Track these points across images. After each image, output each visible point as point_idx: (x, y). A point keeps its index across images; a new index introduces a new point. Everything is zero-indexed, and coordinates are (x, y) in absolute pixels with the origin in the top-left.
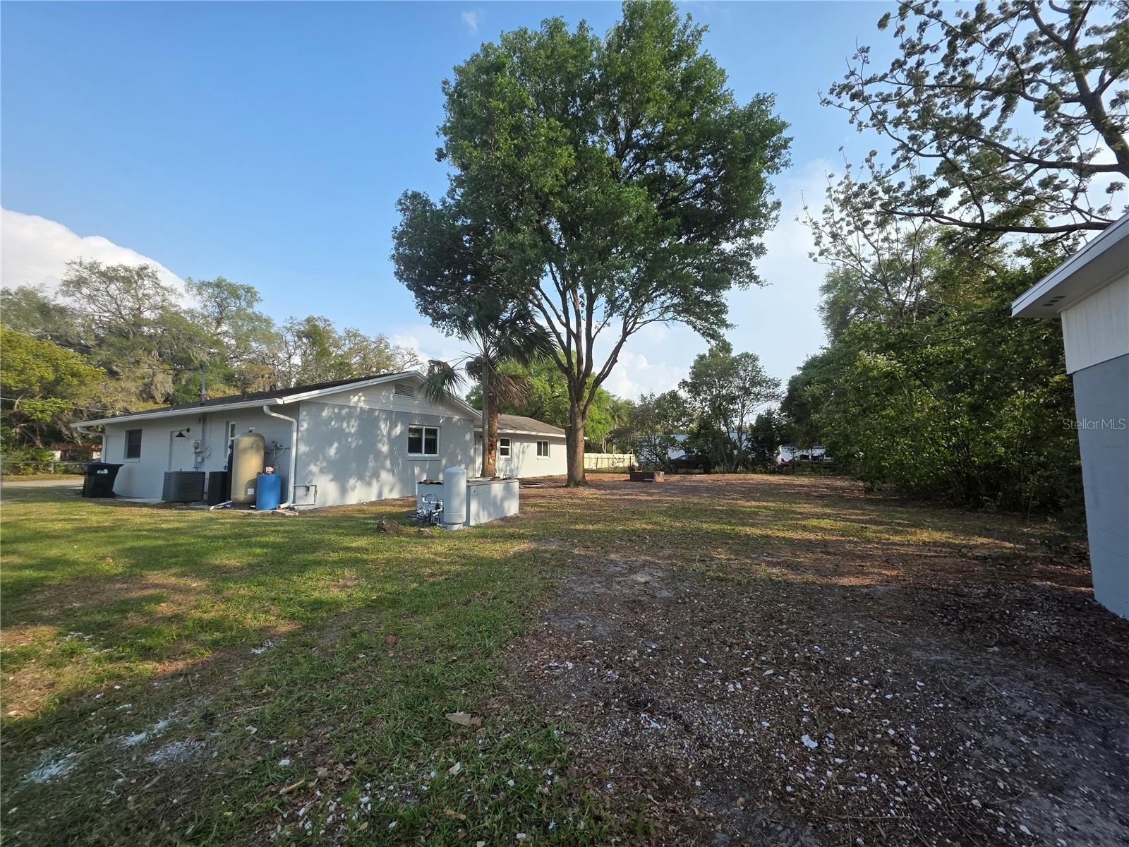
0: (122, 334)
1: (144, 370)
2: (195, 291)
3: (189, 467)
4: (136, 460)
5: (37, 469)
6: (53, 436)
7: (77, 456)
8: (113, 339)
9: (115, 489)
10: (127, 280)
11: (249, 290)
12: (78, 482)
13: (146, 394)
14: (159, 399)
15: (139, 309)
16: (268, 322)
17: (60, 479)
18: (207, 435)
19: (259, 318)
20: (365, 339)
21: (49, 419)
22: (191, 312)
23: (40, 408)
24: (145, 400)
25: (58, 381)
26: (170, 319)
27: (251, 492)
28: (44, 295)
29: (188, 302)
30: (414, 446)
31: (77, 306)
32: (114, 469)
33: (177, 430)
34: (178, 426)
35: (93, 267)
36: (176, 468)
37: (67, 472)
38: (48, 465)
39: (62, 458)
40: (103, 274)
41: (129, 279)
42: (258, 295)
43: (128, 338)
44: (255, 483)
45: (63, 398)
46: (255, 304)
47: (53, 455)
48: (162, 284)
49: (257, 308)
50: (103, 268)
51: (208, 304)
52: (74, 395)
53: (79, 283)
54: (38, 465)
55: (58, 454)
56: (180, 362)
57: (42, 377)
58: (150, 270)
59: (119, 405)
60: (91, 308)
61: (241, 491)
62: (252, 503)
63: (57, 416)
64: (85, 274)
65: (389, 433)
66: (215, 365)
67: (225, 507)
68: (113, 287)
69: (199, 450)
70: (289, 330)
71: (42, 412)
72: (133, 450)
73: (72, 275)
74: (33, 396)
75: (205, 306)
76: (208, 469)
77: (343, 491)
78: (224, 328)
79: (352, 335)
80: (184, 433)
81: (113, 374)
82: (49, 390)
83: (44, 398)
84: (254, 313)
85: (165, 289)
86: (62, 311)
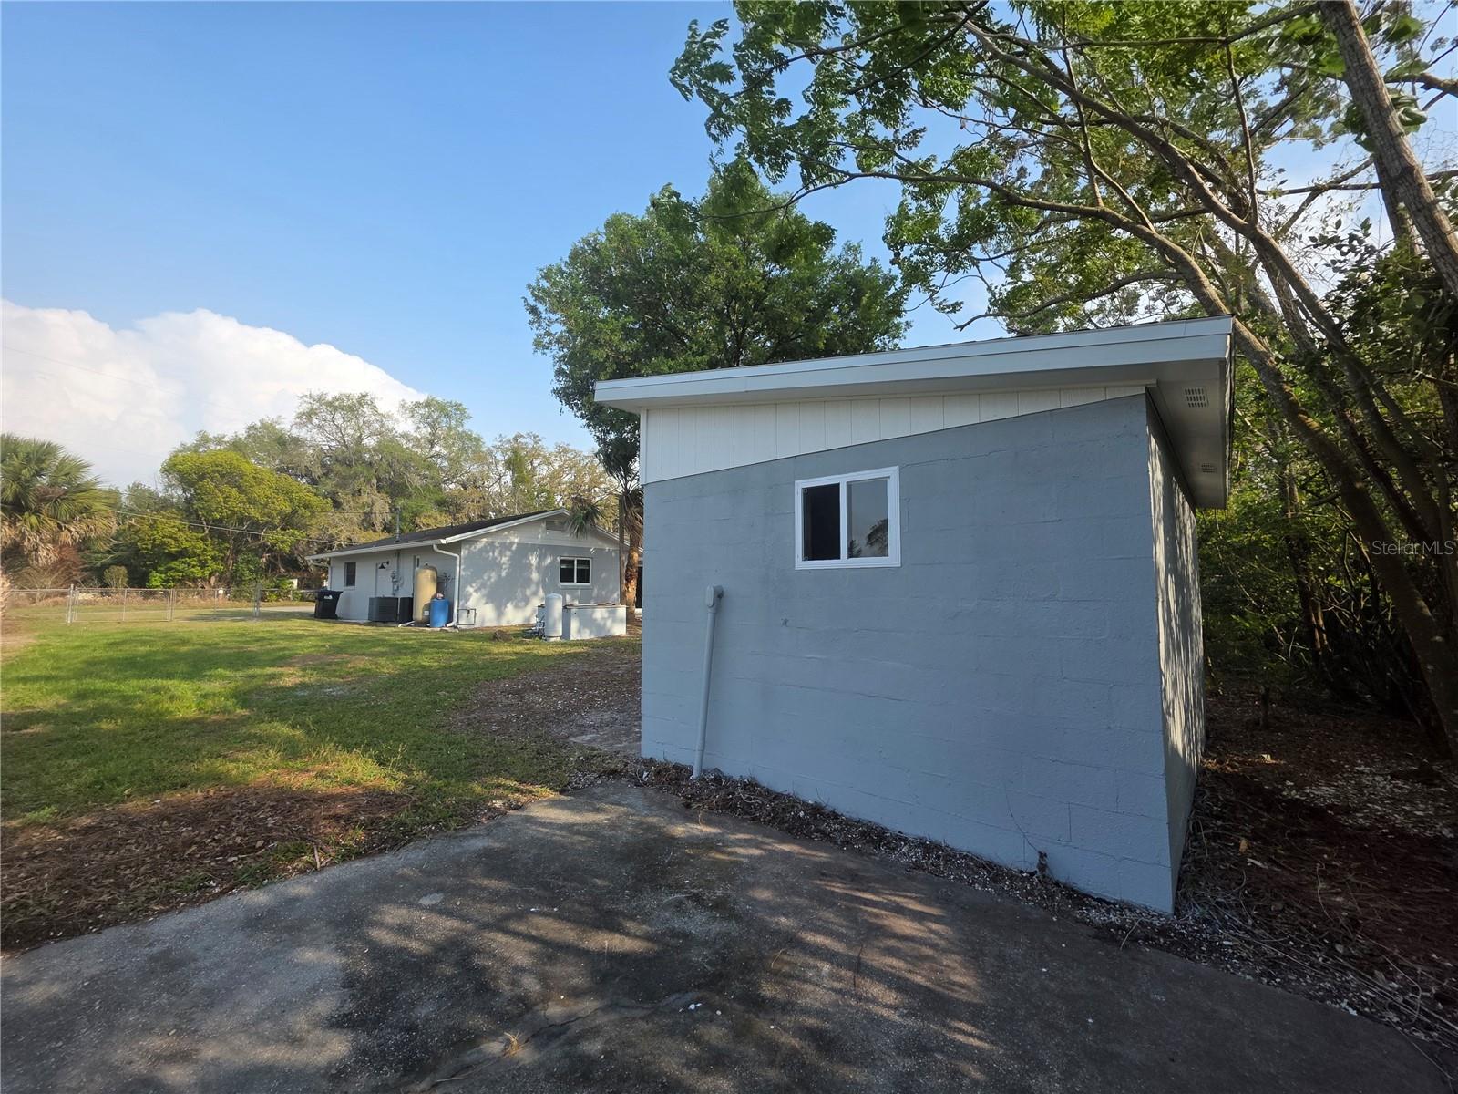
0: (346, 463)
1: (365, 498)
2: (408, 414)
3: (389, 595)
4: (352, 587)
5: (279, 596)
6: (292, 564)
7: (312, 582)
8: (338, 468)
9: (338, 612)
10: (351, 409)
11: (458, 407)
12: (311, 608)
13: (367, 523)
14: (379, 527)
15: (360, 436)
16: (478, 440)
17: (298, 605)
18: (401, 566)
19: (469, 437)
20: (577, 454)
21: (287, 549)
22: (405, 436)
23: (283, 540)
24: (366, 529)
25: (294, 512)
26: (389, 445)
27: (427, 613)
28: (282, 426)
29: (405, 426)
30: (566, 576)
31: (308, 436)
32: (336, 595)
33: (380, 562)
34: (381, 559)
35: (321, 399)
36: (380, 595)
37: (303, 599)
38: (287, 593)
39: (300, 586)
40: (330, 404)
41: (353, 407)
42: (468, 412)
43: (350, 466)
44: (429, 607)
45: (298, 529)
46: (465, 421)
47: (292, 583)
48: (380, 411)
49: (468, 426)
50: (329, 398)
51: (421, 425)
52: (305, 527)
53: (310, 414)
54: (281, 594)
55: (295, 582)
56: (396, 489)
57: (281, 511)
58: (368, 398)
59: (343, 536)
60: (319, 438)
61: (420, 613)
62: (427, 622)
63: (294, 546)
64: (316, 405)
65: (539, 563)
66: (429, 491)
67: (409, 625)
68: (338, 415)
69: (396, 580)
70: (498, 448)
71: (282, 542)
72: (350, 580)
73: (305, 407)
74: (275, 527)
75: (419, 428)
76: (400, 596)
77: (500, 613)
78: (437, 448)
79: (562, 451)
80: (385, 565)
81: (337, 504)
82: (288, 522)
83: (283, 529)
84: (464, 432)
85: (382, 415)
86: (296, 441)
